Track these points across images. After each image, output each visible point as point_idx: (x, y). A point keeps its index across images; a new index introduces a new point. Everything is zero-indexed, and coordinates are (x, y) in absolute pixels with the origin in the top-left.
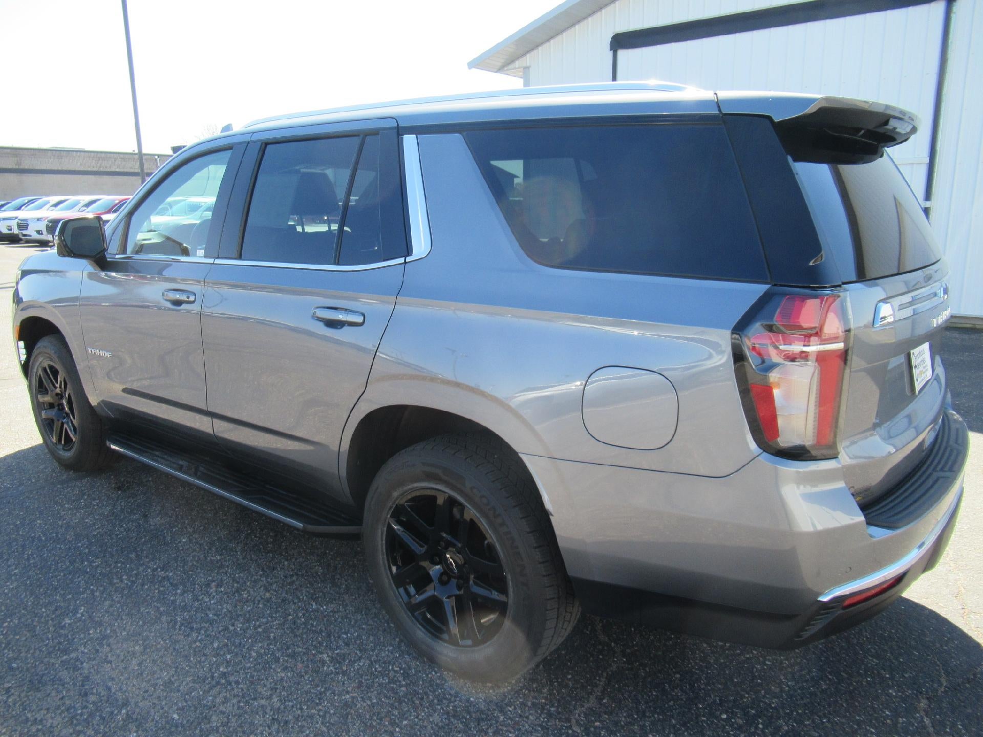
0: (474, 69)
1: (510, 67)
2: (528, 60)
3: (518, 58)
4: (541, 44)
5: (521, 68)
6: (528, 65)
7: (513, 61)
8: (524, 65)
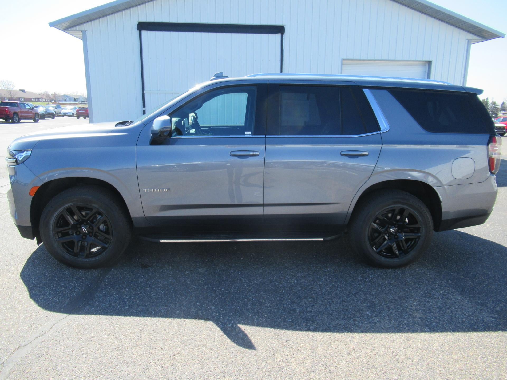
0: (53, 28)
1: (74, 28)
2: (86, 27)
3: (78, 25)
4: (94, 19)
5: (81, 30)
6: (85, 29)
7: (75, 26)
8: (83, 29)
